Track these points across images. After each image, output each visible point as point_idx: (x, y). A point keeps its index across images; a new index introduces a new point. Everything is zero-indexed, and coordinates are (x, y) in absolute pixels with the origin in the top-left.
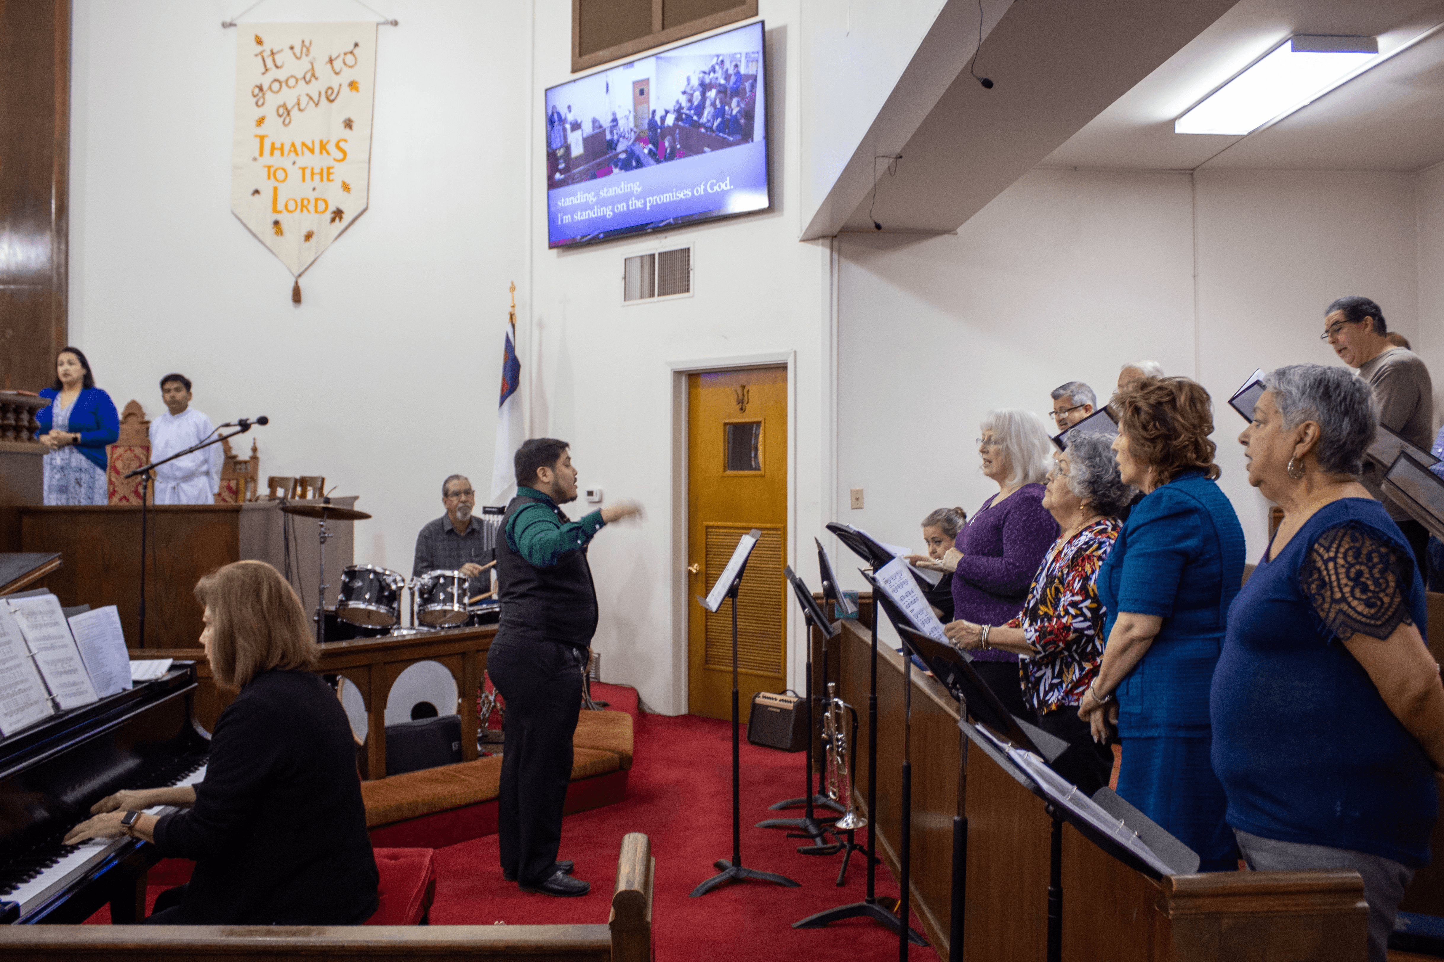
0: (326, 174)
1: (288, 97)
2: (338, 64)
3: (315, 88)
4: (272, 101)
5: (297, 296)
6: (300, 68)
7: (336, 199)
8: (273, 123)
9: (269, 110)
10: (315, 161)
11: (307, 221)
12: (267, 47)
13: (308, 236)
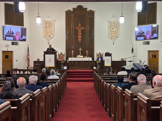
0: (116, 34)
1: (113, 27)
2: (117, 24)
3: (115, 26)
4: (111, 27)
5: (113, 44)
6: (114, 25)
7: (117, 36)
8: (111, 29)
9: (111, 28)
10: (115, 33)
11: (114, 37)
12: (111, 23)
13: (115, 39)
